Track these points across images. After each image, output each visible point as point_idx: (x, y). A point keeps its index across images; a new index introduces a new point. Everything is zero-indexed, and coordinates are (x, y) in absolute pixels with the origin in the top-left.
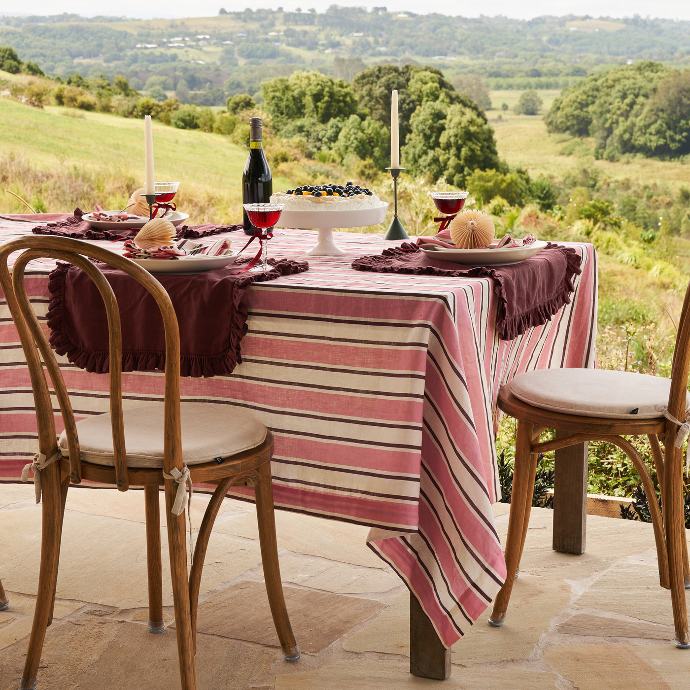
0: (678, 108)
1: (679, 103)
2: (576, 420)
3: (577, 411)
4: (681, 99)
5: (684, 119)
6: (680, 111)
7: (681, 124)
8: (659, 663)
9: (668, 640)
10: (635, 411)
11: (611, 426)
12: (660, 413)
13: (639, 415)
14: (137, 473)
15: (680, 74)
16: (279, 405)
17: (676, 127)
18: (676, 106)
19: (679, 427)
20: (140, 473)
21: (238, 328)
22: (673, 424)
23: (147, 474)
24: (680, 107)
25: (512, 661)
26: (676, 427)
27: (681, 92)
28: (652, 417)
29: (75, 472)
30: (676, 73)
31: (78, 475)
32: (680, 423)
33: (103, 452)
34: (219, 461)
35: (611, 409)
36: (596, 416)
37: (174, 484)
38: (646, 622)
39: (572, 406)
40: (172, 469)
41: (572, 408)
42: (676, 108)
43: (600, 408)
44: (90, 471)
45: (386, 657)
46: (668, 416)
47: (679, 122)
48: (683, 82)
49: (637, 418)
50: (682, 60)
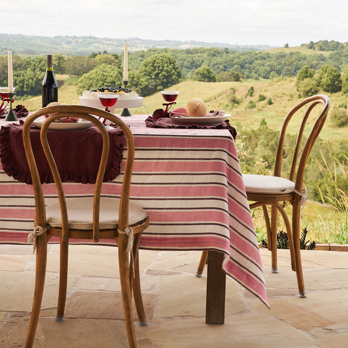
0: (3, 75)
1: (3, 72)
2: (260, 196)
3: (260, 191)
4: (4, 71)
5: (6, 80)
6: (4, 76)
7: (4, 82)
8: (302, 305)
9: (294, 295)
11: (275, 198)
12: (292, 191)
13: (286, 192)
14: (103, 232)
15: (3, 59)
16: (135, 195)
17: (2, 83)
18: (2, 74)
19: (301, 196)
20: (105, 232)
21: (118, 157)
22: (299, 195)
23: (108, 232)
24: (4, 74)
25: (242, 312)
26: (299, 196)
27: (4, 67)
28: (289, 193)
29: (66, 235)
30: (2, 58)
31: (67, 237)
32: (301, 195)
33: (83, 222)
34: (139, 223)
35: (274, 189)
36: (267, 193)
37: (126, 236)
38: (276, 289)
40: (125, 228)
41: (257, 190)
42: (2, 75)
43: (269, 190)
44: (73, 233)
45: (185, 317)
46: (296, 192)
47: (4, 81)
48: (5, 63)
49: (284, 193)
50: (3, 52)
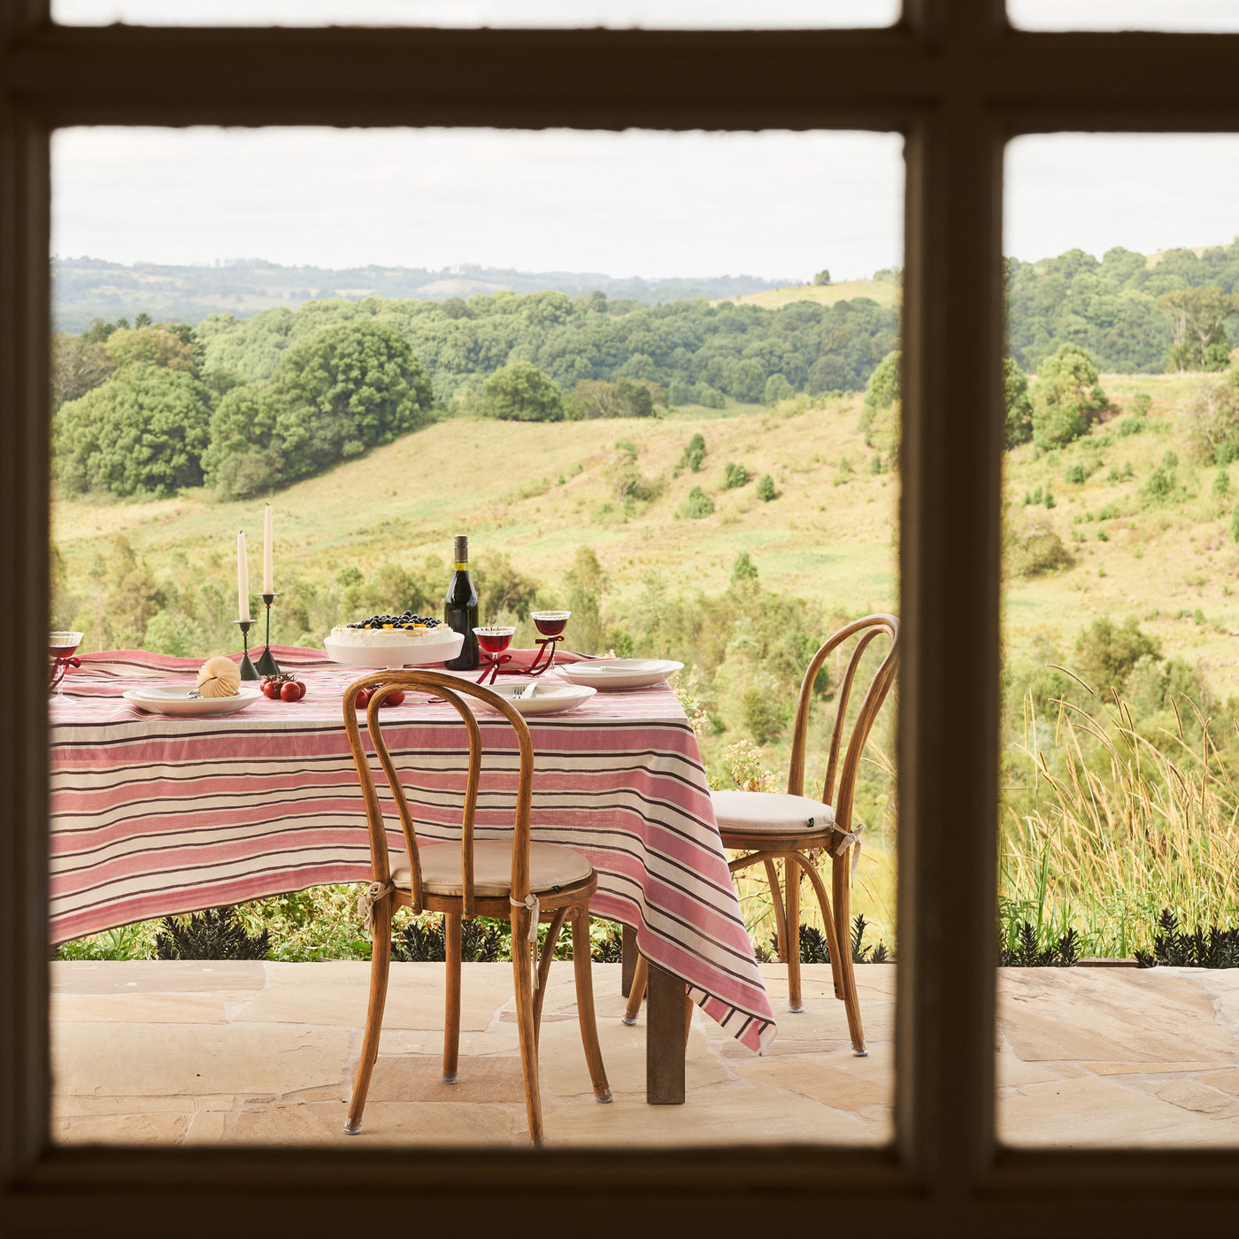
3: (763, 828)
9: (829, 1051)
10: (811, 822)
11: (794, 841)
12: (829, 825)
13: (815, 828)
19: (844, 836)
28: (822, 829)
34: (557, 890)
35: (791, 823)
37: (524, 911)
39: (756, 824)
46: (838, 828)
49: (813, 831)
